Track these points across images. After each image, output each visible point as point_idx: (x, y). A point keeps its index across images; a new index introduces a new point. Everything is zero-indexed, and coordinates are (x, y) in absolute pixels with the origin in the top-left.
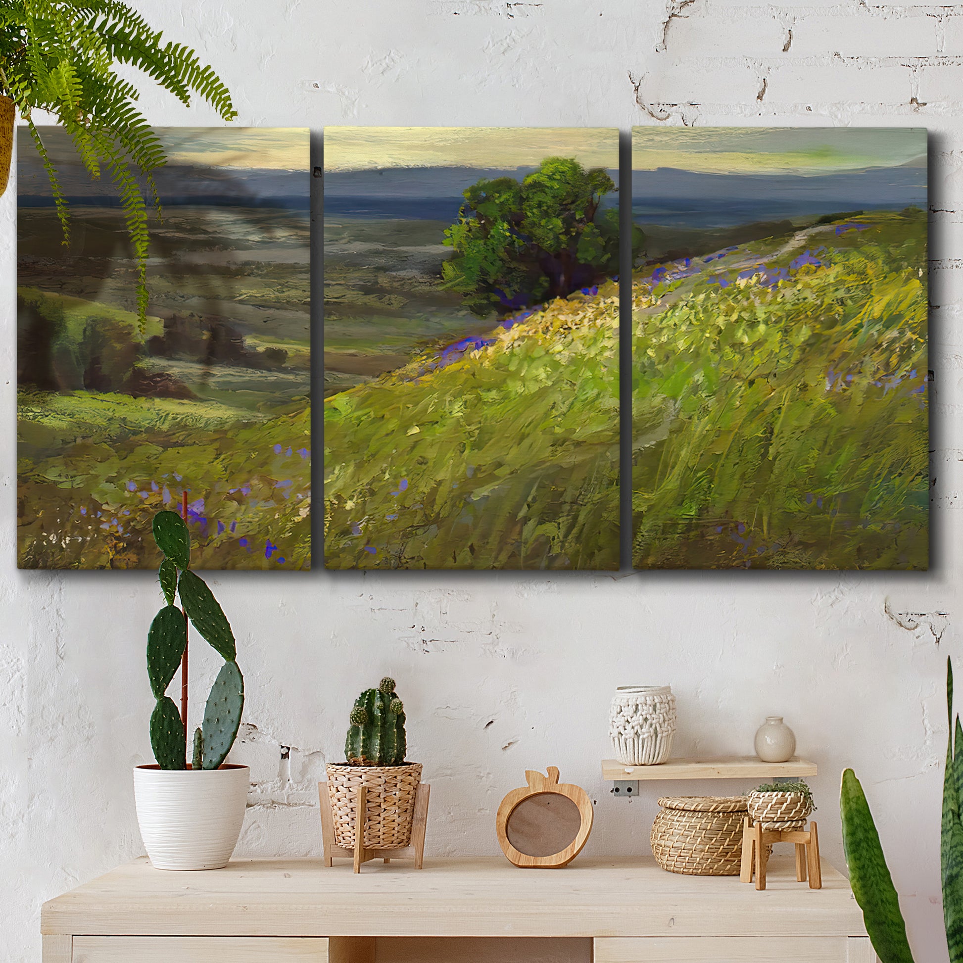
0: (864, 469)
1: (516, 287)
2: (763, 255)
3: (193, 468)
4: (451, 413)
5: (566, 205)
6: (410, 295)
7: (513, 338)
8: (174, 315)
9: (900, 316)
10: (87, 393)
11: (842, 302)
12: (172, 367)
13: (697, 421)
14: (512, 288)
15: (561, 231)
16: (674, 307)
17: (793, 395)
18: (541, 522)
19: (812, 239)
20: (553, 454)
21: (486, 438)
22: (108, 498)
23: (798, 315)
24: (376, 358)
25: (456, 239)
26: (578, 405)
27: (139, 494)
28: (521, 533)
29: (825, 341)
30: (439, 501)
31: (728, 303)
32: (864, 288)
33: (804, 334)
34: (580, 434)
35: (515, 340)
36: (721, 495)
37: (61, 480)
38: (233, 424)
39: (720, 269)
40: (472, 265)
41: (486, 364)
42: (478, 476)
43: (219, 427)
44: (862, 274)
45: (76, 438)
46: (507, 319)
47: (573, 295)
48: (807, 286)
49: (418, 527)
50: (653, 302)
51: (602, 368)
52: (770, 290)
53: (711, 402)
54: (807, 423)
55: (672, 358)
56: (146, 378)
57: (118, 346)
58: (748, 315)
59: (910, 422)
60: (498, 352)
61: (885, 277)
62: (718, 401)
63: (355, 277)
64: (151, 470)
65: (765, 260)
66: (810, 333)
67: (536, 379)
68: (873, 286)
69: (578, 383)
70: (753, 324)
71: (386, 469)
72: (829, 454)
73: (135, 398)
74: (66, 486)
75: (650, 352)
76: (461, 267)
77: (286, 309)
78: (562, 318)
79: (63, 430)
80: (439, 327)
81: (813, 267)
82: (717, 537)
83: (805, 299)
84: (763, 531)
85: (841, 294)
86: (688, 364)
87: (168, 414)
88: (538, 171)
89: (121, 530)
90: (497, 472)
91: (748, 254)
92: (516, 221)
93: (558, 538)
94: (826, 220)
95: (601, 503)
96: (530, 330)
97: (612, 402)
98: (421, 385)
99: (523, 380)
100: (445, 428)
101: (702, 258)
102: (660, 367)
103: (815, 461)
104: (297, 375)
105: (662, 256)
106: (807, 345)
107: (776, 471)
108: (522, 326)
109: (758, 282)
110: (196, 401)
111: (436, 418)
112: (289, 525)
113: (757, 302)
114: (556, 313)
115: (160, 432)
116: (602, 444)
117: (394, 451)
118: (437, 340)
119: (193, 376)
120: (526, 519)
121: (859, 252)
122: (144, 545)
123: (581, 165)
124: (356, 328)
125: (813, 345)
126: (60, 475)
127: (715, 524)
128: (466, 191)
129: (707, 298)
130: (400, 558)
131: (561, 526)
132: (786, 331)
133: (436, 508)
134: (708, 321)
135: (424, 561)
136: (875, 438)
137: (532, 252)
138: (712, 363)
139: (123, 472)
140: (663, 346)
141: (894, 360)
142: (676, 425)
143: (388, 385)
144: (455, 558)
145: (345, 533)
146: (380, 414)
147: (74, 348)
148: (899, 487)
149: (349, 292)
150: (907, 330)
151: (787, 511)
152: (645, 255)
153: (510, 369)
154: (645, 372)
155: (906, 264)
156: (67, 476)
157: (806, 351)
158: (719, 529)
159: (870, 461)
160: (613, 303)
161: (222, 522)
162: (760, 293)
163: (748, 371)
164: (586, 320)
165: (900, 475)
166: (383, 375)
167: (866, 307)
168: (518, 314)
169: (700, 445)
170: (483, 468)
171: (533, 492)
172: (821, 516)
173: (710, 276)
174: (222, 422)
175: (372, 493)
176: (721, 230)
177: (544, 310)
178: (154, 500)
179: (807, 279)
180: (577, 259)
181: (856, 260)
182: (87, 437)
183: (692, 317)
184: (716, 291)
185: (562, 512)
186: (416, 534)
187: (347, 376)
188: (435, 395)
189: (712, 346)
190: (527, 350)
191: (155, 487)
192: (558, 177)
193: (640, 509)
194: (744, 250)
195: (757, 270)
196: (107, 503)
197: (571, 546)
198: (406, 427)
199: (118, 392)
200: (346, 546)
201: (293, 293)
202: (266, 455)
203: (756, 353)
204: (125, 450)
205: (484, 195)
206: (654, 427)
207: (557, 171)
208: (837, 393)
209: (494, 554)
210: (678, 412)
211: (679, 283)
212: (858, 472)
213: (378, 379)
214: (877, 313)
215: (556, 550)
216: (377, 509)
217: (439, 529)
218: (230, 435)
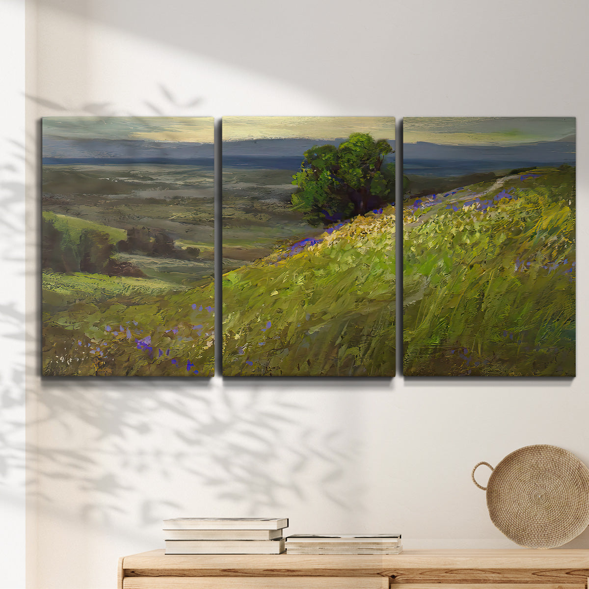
0: (537, 317)
1: (335, 209)
2: (478, 193)
3: (144, 318)
4: (296, 283)
5: (364, 161)
6: (273, 214)
7: (333, 239)
8: (133, 228)
9: (558, 228)
10: (82, 274)
11: (524, 220)
12: (133, 258)
13: (440, 289)
14: (332, 210)
15: (361, 176)
16: (426, 223)
17: (496, 274)
18: (349, 347)
19: (507, 183)
20: (357, 306)
21: (318, 297)
22: (94, 335)
23: (499, 227)
24: (253, 251)
25: (300, 181)
26: (371, 278)
27: (113, 333)
28: (337, 353)
29: (515, 242)
30: (289, 334)
31: (458, 220)
32: (537, 212)
33: (502, 238)
34: (372, 295)
35: (334, 240)
36: (454, 332)
37: (66, 325)
38: (168, 292)
39: (453, 200)
40: (309, 196)
41: (317, 254)
42: (312, 320)
43: (159, 294)
44: (536, 203)
45: (75, 300)
46: (329, 228)
47: (368, 214)
48: (504, 210)
49: (277, 350)
50: (414, 220)
51: (385, 256)
52: (482, 213)
53: (448, 278)
54: (504, 290)
55: (425, 252)
56: (117, 265)
57: (100, 246)
58: (470, 227)
59: (564, 289)
60: (324, 247)
61: (549, 205)
62: (452, 277)
63: (241, 203)
64: (119, 319)
65: (479, 195)
66: (506, 238)
67: (346, 263)
68: (542, 211)
69: (371, 265)
70: (472, 233)
71: (258, 315)
72: (517, 308)
73: (110, 277)
74: (70, 328)
75: (413, 249)
76: (302, 197)
77: (199, 224)
78: (362, 227)
79: (68, 296)
80: (289, 232)
81: (507, 200)
82: (452, 356)
83: (502, 218)
84: (478, 353)
85: (524, 215)
86: (435, 256)
87: (130, 286)
88: (347, 141)
89: (102, 354)
90: (323, 318)
91: (469, 192)
92: (334, 170)
93: (359, 356)
94: (515, 172)
95: (385, 335)
96: (343, 234)
97: (391, 276)
98: (279, 267)
99: (339, 263)
100: (293, 292)
101: (443, 194)
102: (418, 257)
103: (509, 312)
104: (205, 263)
105: (419, 193)
106: (504, 244)
107: (486, 318)
108: (338, 232)
109: (475, 208)
110: (146, 278)
111: (287, 285)
112: (201, 351)
113: (475, 220)
114: (358, 224)
115: (125, 297)
116: (385, 301)
117: (263, 305)
118: (288, 240)
119: (144, 263)
120: (340, 345)
121: (535, 191)
122: (115, 363)
123: (373, 138)
124: (241, 233)
125: (507, 245)
126: (66, 322)
127: (450, 348)
128: (306, 153)
129: (446, 217)
130: (267, 367)
131: (361, 349)
132: (492, 237)
133: (288, 339)
134: (446, 230)
135: (281, 370)
136: (543, 298)
137: (344, 188)
138: (449, 255)
139: (103, 320)
140: (420, 245)
141: (554, 254)
142: (427, 291)
143: (260, 267)
144: (299, 368)
145: (234, 353)
146: (255, 284)
147: (75, 247)
148: (558, 327)
149: (236, 212)
150: (562, 236)
151: (492, 341)
152: (410, 193)
153: (331, 257)
154: (410, 260)
155: (561, 197)
156: (70, 323)
157: (504, 248)
158: (453, 352)
159: (541, 312)
160: (391, 218)
161: (161, 350)
162: (476, 214)
163: (469, 260)
164: (376, 228)
165: (558, 320)
166: (257, 261)
167: (538, 222)
168: (336, 225)
169: (441, 303)
170: (316, 315)
171: (345, 329)
172: (512, 344)
173: (447, 205)
174: (161, 291)
175: (250, 330)
176: (454, 178)
177: (351, 223)
178: (121, 337)
179: (504, 206)
180: (371, 193)
181: (533, 195)
182: (82, 299)
183: (437, 229)
184: (451, 213)
185: (362, 341)
186: (276, 354)
187: (236, 261)
188: (287, 272)
189: (449, 245)
190: (341, 246)
191: (122, 329)
192: (360, 145)
193: (407, 340)
194: (467, 190)
195: (475, 201)
196: (94, 338)
197: (367, 361)
198: (270, 291)
199: (100, 273)
200: (235, 361)
201: (203, 215)
202: (187, 311)
203: (474, 249)
204: (104, 307)
205: (316, 155)
206: (415, 292)
207: (358, 141)
208: (521, 273)
209: (322, 366)
210: (429, 284)
211: (429, 209)
212: (534, 318)
213: (253, 263)
214: (544, 227)
215: (358, 363)
216: (253, 339)
217: (289, 351)
218: (166, 298)
